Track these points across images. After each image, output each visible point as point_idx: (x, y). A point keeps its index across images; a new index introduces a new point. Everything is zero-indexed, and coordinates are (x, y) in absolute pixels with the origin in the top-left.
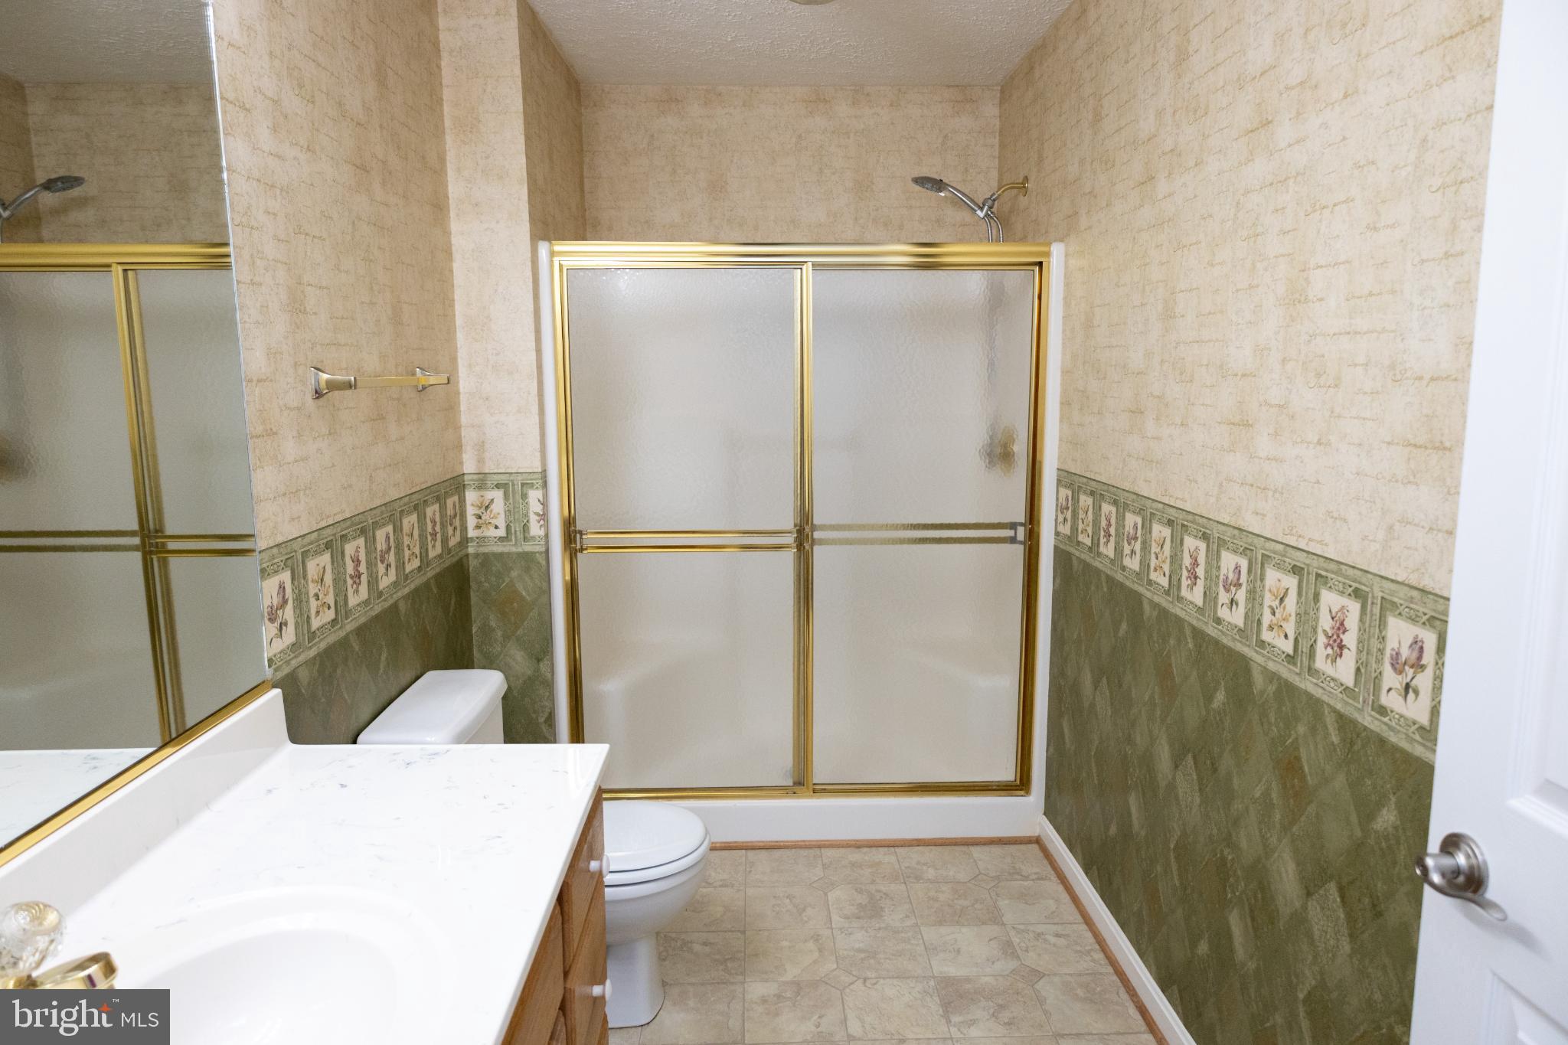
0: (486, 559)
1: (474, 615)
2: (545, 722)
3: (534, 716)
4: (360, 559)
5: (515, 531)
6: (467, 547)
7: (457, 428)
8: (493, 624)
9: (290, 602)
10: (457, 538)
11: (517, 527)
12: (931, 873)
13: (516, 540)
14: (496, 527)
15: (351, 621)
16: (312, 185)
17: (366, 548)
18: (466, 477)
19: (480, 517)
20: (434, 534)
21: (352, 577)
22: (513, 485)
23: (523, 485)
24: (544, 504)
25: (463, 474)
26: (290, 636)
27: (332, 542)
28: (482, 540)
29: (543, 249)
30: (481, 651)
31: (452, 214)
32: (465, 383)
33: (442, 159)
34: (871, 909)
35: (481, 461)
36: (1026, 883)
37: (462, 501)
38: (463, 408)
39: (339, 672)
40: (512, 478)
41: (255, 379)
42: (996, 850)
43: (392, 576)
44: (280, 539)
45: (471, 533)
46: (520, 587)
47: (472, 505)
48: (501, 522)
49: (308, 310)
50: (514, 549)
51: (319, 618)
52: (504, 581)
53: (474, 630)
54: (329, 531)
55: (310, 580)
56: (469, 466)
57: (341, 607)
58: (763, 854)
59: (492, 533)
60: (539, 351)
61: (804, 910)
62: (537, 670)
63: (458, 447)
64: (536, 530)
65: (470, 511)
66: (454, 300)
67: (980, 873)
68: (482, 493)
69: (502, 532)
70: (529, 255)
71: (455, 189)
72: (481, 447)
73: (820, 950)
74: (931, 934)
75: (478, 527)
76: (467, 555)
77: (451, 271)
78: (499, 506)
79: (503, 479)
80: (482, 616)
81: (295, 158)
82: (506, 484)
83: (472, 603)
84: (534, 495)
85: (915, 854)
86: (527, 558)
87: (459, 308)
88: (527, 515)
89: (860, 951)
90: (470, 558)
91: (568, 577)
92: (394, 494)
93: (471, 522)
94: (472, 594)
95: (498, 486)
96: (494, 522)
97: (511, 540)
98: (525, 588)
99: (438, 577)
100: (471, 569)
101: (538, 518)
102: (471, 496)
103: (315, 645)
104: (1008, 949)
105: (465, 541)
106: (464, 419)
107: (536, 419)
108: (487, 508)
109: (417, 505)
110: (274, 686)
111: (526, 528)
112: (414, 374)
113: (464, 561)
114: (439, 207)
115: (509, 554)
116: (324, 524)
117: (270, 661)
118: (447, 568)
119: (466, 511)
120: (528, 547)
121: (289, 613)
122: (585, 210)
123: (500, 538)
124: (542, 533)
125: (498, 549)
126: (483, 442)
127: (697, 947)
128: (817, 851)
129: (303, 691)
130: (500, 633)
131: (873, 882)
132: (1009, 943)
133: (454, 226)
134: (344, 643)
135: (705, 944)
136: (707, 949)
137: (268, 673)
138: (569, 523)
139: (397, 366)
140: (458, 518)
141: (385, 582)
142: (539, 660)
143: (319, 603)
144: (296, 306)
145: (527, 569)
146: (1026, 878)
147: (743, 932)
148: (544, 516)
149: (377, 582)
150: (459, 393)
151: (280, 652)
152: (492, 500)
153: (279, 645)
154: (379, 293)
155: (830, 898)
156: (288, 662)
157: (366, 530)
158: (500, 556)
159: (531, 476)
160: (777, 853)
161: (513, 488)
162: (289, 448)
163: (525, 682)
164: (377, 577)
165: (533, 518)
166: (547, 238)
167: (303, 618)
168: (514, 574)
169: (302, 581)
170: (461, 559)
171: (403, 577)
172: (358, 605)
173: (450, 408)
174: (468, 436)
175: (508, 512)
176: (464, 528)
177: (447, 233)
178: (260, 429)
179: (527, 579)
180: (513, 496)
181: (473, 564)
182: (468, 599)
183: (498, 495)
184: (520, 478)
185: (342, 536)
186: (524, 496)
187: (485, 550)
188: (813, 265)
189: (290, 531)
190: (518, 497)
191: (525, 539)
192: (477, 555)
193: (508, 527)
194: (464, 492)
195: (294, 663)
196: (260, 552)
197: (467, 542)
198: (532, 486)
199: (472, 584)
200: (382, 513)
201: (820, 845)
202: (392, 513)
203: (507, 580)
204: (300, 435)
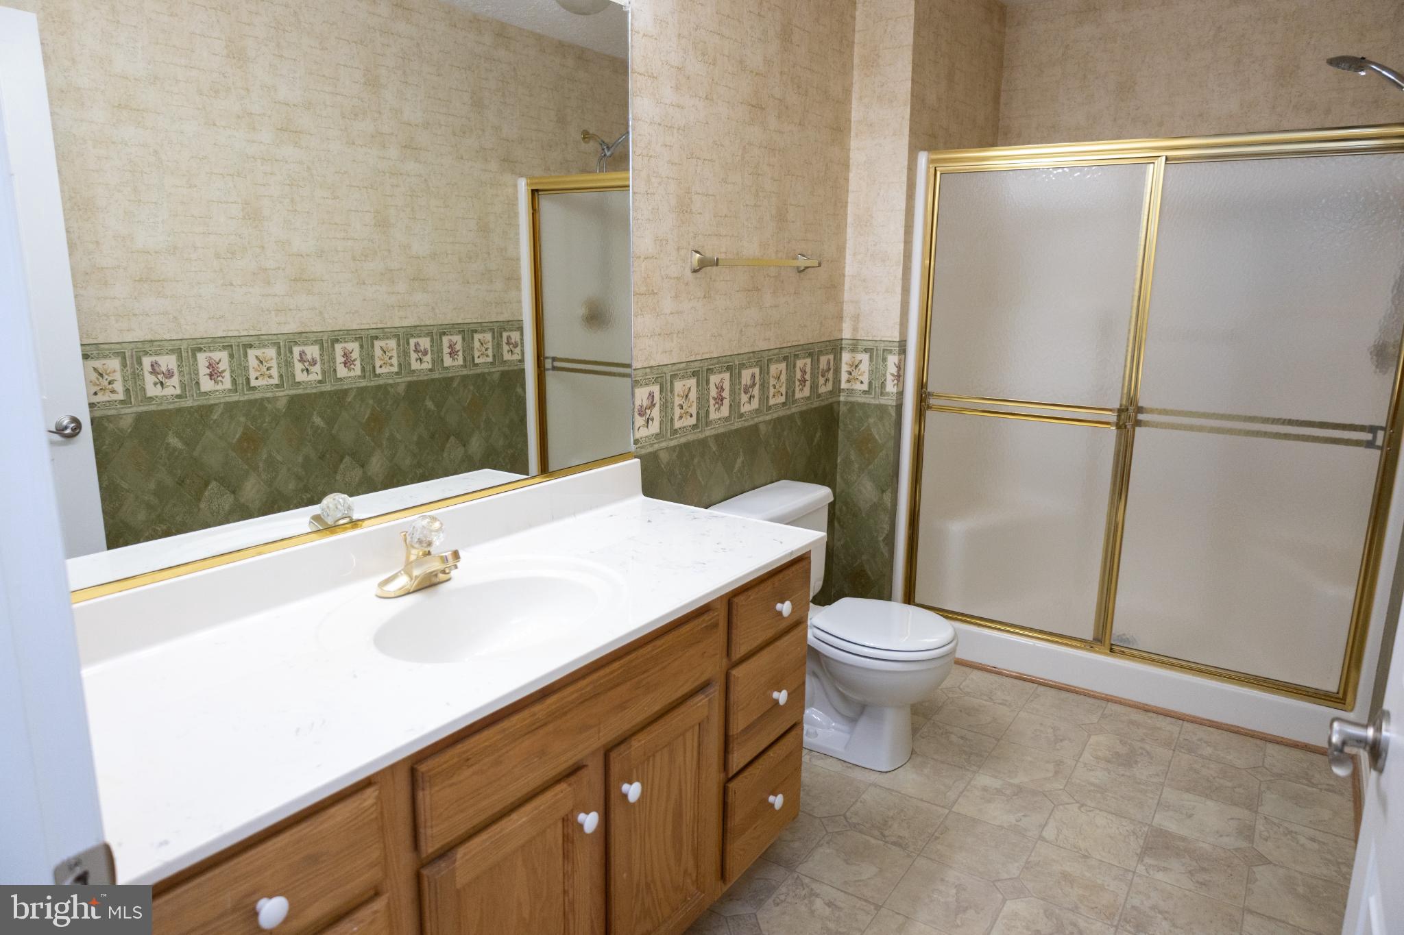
0: (852, 406)
1: (839, 449)
2: (883, 540)
3: (875, 535)
4: (724, 387)
5: (875, 387)
6: (839, 396)
7: (839, 303)
8: (853, 458)
9: (657, 406)
10: (830, 386)
11: (876, 384)
12: (1208, 751)
13: (875, 394)
14: (862, 382)
15: (712, 429)
16: (707, 123)
17: (731, 380)
18: (844, 342)
19: (850, 374)
20: (803, 381)
21: (714, 398)
22: (877, 350)
23: (884, 350)
24: (901, 368)
25: (842, 339)
26: (655, 428)
27: (701, 372)
28: (851, 391)
29: (923, 158)
30: (842, 477)
31: (853, 134)
32: (849, 270)
33: (847, 91)
34: (1127, 760)
35: (855, 329)
36: (1309, 789)
37: (838, 360)
38: (846, 287)
39: (696, 461)
40: (877, 345)
41: (643, 257)
42: (1298, 754)
43: (755, 404)
44: (653, 363)
45: (844, 385)
46: (874, 431)
47: (847, 364)
48: (865, 378)
49: (694, 211)
50: (873, 401)
51: (681, 421)
52: (863, 426)
53: (839, 461)
54: (697, 364)
55: (676, 394)
56: (847, 334)
57: (703, 419)
58: (1053, 692)
59: (858, 386)
60: (908, 242)
61: (1061, 741)
62: (881, 499)
63: (840, 317)
64: (891, 388)
65: (844, 368)
66: (847, 203)
67: (1263, 766)
68: (853, 355)
69: (865, 387)
70: (906, 163)
71: (856, 114)
72: (856, 318)
73: (1056, 773)
74: (1170, 795)
75: (849, 381)
76: (839, 402)
77: (847, 180)
78: (865, 367)
79: (870, 345)
80: (846, 451)
81: (693, 106)
82: (873, 349)
83: (839, 439)
84: (892, 360)
85: (1202, 732)
86: (882, 409)
87: (851, 209)
88: (884, 375)
89: (1092, 784)
90: (841, 405)
91: (917, 432)
92: (763, 346)
93: (844, 377)
94: (840, 432)
95: (866, 350)
96: (861, 378)
97: (871, 394)
98: (880, 432)
99: (802, 414)
100: (840, 413)
101: (893, 378)
102: (846, 357)
103: (676, 438)
104: (1247, 832)
105: (837, 390)
106: (847, 296)
107: (898, 298)
108: (857, 366)
109: (789, 357)
110: (636, 457)
111: (883, 385)
112: (795, 258)
113: (835, 406)
114: (839, 130)
115: (869, 404)
116: (693, 358)
117: (636, 441)
118: (815, 408)
119: (841, 368)
120: (883, 401)
121: (656, 413)
122: (999, 120)
123: (864, 391)
124: (895, 390)
125: (861, 399)
126: (859, 315)
127: (954, 738)
128: (1103, 703)
129: (663, 466)
130: (856, 466)
131: (1142, 740)
132: (1252, 828)
133: (853, 144)
134: (703, 443)
135: (962, 738)
136: (961, 742)
137: (633, 448)
138: (922, 386)
139: (777, 252)
140: (832, 371)
141: (745, 408)
142: (883, 491)
143: (683, 411)
144: (684, 209)
145: (881, 419)
146: (1314, 785)
147: (998, 740)
148: (900, 377)
149: (739, 406)
150: (844, 275)
151: (646, 437)
152: (861, 361)
153: (642, 433)
154: (765, 197)
155: (1091, 740)
156: (652, 445)
157: (731, 366)
158: (862, 405)
159: (891, 344)
160: (1064, 695)
161: (876, 352)
162: (668, 305)
163: (871, 506)
164: (739, 403)
165: (889, 378)
166: (930, 148)
167: (667, 419)
168: (871, 420)
169: (669, 394)
170: (831, 405)
171: (765, 405)
172: (719, 419)
173: (833, 288)
174: (848, 309)
175: (871, 372)
176: (837, 381)
177: (846, 150)
178: (643, 289)
179: (880, 426)
180: (877, 359)
181: (843, 409)
182: (836, 437)
183: (865, 357)
184: (882, 345)
185: (708, 369)
186: (884, 360)
187: (851, 399)
188: (1167, 159)
189: (660, 359)
190: (880, 360)
191: (882, 394)
192: (846, 403)
193: (870, 383)
194: (841, 353)
195: (656, 447)
196: (634, 370)
197: (840, 392)
198: (890, 352)
199: (841, 425)
200: (750, 358)
201: (1108, 699)
202: (761, 360)
203: (866, 424)
204: (676, 297)
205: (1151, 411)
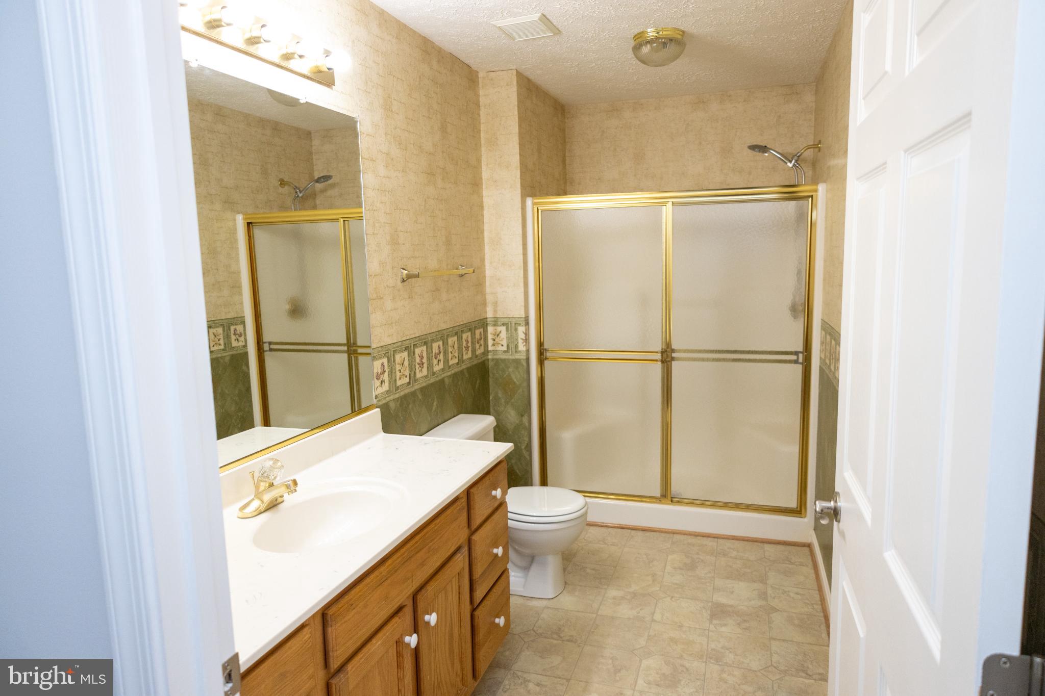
0: (497, 362)
1: (491, 391)
2: (525, 448)
3: (519, 445)
4: (423, 355)
5: (511, 348)
6: (488, 355)
7: (484, 294)
8: (500, 395)
9: (387, 372)
10: (482, 350)
11: (512, 346)
12: (734, 554)
13: (512, 352)
14: (502, 345)
15: (418, 384)
16: (404, 187)
17: (427, 351)
18: (488, 320)
19: (494, 340)
20: (467, 348)
21: (418, 364)
22: (511, 324)
23: (515, 324)
24: (527, 334)
25: (487, 318)
26: (386, 387)
27: (409, 347)
28: (495, 352)
29: (529, 201)
30: (494, 409)
31: (484, 187)
32: (488, 272)
33: (479, 161)
34: (691, 567)
35: (495, 311)
36: (790, 566)
37: (486, 331)
38: (487, 284)
39: (410, 406)
40: (510, 320)
41: (373, 275)
42: (781, 548)
43: (441, 366)
44: (382, 344)
45: (490, 348)
46: (513, 377)
47: (491, 334)
48: (505, 343)
49: (400, 242)
50: (511, 357)
51: (401, 381)
52: (505, 374)
53: (491, 398)
54: (407, 342)
55: (397, 364)
56: (490, 314)
57: (413, 378)
58: (640, 533)
59: (500, 348)
60: (525, 254)
61: (652, 561)
62: (521, 421)
63: (485, 304)
64: (522, 347)
65: (490, 337)
66: (483, 230)
67: (765, 557)
68: (495, 328)
69: (505, 348)
70: (520, 205)
71: (485, 174)
72: (495, 304)
73: (653, 581)
74: (719, 582)
75: (493, 345)
76: (488, 360)
77: (483, 215)
78: (504, 335)
79: (506, 321)
80: (495, 391)
81: (396, 176)
82: (508, 323)
83: (490, 384)
84: (521, 329)
85: (729, 544)
86: (517, 362)
87: (486, 234)
88: (517, 340)
89: (676, 584)
90: (490, 361)
91: (540, 375)
92: (444, 326)
93: (490, 342)
94: (490, 380)
95: (503, 324)
96: (501, 342)
97: (509, 352)
98: (516, 377)
99: (468, 369)
100: (490, 366)
101: (522, 341)
102: (490, 329)
103: (398, 393)
104: (763, 596)
105: (486, 352)
106: (488, 290)
107: (522, 289)
108: (498, 335)
109: (458, 332)
110: (377, 407)
111: (516, 346)
112: (457, 269)
113: (486, 362)
114: (476, 184)
115: (508, 359)
116: (405, 339)
117: (376, 397)
118: (475, 365)
119: (487, 337)
120: (517, 356)
121: (386, 377)
122: (566, 175)
123: (504, 351)
124: (524, 349)
125: (503, 356)
126: (497, 302)
127: (588, 571)
128: (671, 535)
129: (392, 412)
130: (503, 401)
131: (698, 554)
132: (765, 593)
133: (485, 193)
134: (413, 394)
135: (593, 569)
136: (594, 572)
137: (375, 401)
138: (540, 344)
139: (447, 265)
140: (482, 339)
141: (436, 369)
142: (522, 416)
143: (401, 374)
144: (394, 242)
145: (517, 368)
146: (792, 564)
147: (615, 567)
148: (527, 340)
149: (432, 367)
150: (485, 277)
151: (382, 393)
152: (501, 332)
153: (380, 390)
154: (438, 231)
155: (669, 558)
156: (385, 398)
157: (426, 341)
158: (504, 360)
159: (520, 319)
160: (648, 534)
161: (510, 325)
162: (389, 305)
163: (515, 427)
164: (433, 365)
165: (520, 341)
166: (533, 195)
167: (393, 381)
168: (510, 370)
169: (393, 363)
170: (484, 361)
171: (447, 366)
172: (422, 377)
173: (480, 285)
174: (490, 298)
175: (508, 338)
176: (486, 345)
177: (480, 196)
178: (375, 296)
179: (517, 373)
180: (511, 330)
181: (491, 364)
182: (488, 382)
183: (503, 329)
184: (514, 320)
185: (414, 345)
186: (516, 330)
187: (495, 357)
188: (673, 203)
189: (387, 341)
190: (513, 330)
191: (516, 352)
192: (493, 360)
193: (508, 346)
194: (487, 327)
195: (388, 399)
196: (373, 349)
197: (488, 353)
198: (520, 324)
199: (491, 375)
200: (436, 335)
201: (674, 532)
202: (443, 336)
203: (507, 373)
204: (394, 298)
205: (679, 351)
